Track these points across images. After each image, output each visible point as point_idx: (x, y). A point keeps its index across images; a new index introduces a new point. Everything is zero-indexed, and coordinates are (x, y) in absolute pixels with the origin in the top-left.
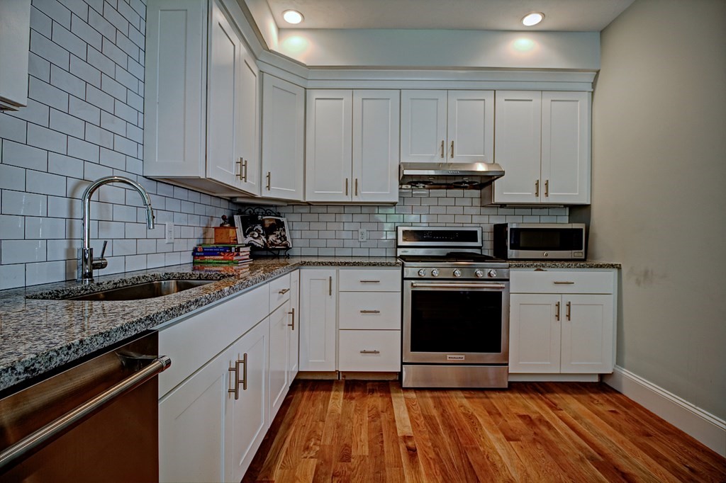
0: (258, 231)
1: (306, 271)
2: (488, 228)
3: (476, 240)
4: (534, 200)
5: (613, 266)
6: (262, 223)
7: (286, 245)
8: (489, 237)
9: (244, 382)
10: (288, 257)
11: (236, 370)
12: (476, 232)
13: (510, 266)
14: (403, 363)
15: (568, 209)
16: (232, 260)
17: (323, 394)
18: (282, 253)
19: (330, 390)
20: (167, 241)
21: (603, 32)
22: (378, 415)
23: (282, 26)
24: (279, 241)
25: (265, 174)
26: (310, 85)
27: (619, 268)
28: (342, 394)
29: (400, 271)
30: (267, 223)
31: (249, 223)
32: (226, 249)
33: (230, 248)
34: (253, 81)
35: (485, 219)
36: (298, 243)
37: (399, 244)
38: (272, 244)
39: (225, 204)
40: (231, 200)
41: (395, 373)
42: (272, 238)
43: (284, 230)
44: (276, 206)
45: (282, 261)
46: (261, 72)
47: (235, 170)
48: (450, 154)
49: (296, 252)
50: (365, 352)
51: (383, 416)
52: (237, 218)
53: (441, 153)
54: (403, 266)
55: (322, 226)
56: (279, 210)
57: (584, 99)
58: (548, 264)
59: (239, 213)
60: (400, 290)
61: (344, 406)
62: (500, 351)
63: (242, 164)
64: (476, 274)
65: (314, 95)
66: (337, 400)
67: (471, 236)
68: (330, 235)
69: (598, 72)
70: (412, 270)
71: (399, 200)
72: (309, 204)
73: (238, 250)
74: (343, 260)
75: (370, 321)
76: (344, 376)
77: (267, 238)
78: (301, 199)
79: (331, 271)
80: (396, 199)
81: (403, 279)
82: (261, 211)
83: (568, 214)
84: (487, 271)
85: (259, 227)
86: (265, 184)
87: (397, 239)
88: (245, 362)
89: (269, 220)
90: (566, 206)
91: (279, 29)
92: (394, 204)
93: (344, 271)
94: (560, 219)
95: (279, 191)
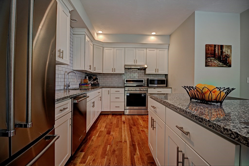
0: (92, 80)
1: (103, 89)
2: (146, 79)
3: (143, 82)
4: (155, 73)
5: (170, 88)
6: (93, 78)
7: (98, 83)
8: (146, 81)
9: (94, 106)
10: (99, 86)
11: (93, 103)
12: (143, 80)
13: (148, 88)
14: (125, 109)
15: (165, 75)
16: (88, 86)
17: (107, 116)
18: (97, 85)
19: (109, 115)
20: (75, 82)
21: (170, 35)
22: (119, 118)
23: (98, 33)
24: (97, 82)
25: (94, 67)
26: (104, 46)
27: (171, 88)
28: (111, 116)
29: (124, 89)
30: (94, 78)
31: (90, 78)
32: (86, 84)
33: (87, 84)
34: (92, 47)
35: (145, 77)
36: (101, 83)
37: (125, 83)
38: (95, 83)
39: (84, 74)
40: (86, 73)
41: (123, 111)
42: (95, 82)
43: (98, 80)
44: (96, 74)
45: (97, 87)
46: (93, 45)
47: (89, 67)
48: (136, 63)
49: (100, 85)
50: (116, 107)
51: (119, 119)
52: (87, 77)
53: (134, 62)
54: (125, 88)
55: (107, 79)
56: (96, 75)
57: (166, 50)
58: (156, 87)
59: (88, 76)
60: (124, 93)
61: (111, 117)
62: (146, 106)
63: (90, 66)
64: (141, 90)
65: (105, 49)
66: (110, 117)
67: (142, 81)
68: (109, 81)
69: (169, 44)
70: (127, 89)
71: (125, 73)
72: (104, 74)
73: (89, 84)
74: (111, 87)
75: (117, 100)
76: (112, 113)
77: (94, 82)
78: (102, 73)
79: (109, 89)
80: (124, 73)
81: (125, 91)
82: (92, 75)
83: (165, 76)
84: (143, 89)
85: (92, 79)
86: (94, 69)
87: (124, 82)
88: (94, 102)
89: (94, 77)
90: (164, 74)
91: (97, 34)
92: (124, 74)
93: (112, 89)
94: (163, 77)
95: (97, 71)
